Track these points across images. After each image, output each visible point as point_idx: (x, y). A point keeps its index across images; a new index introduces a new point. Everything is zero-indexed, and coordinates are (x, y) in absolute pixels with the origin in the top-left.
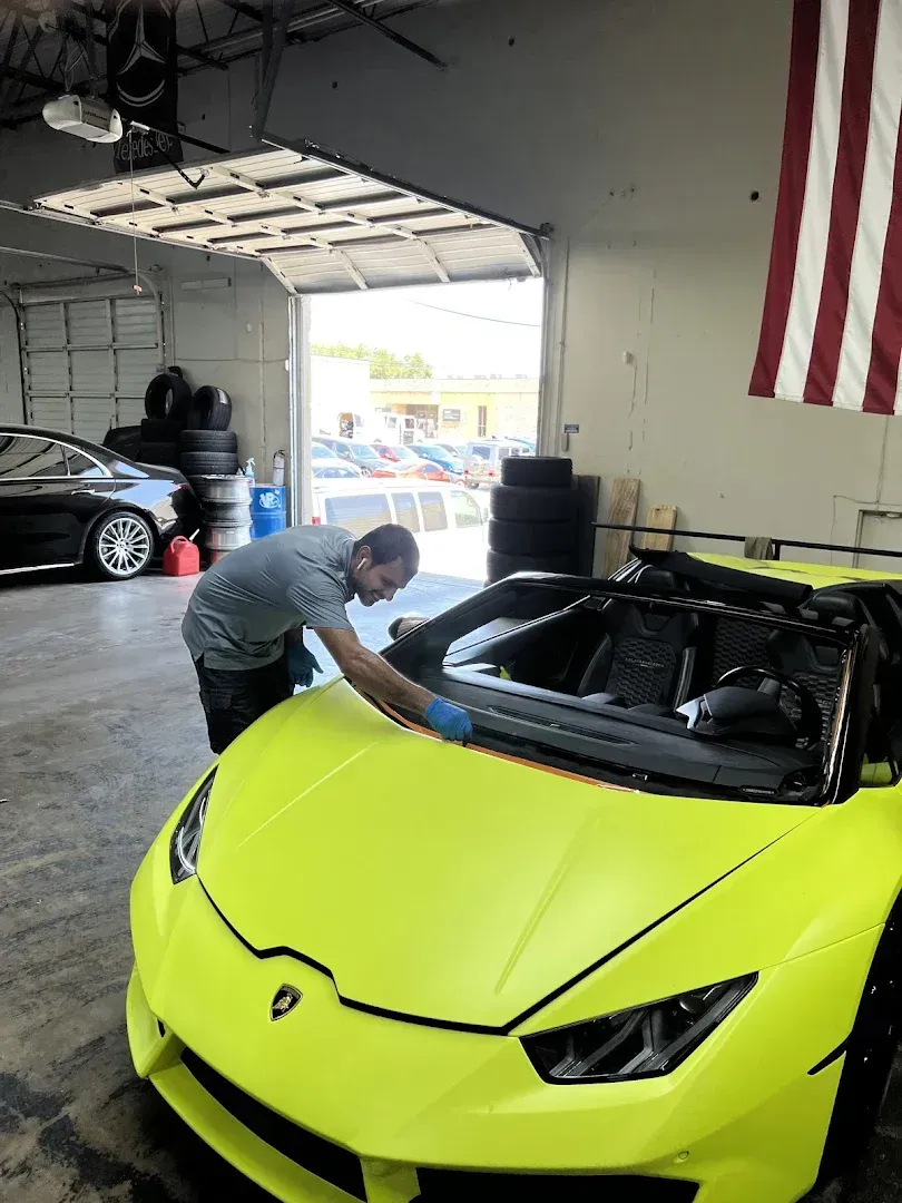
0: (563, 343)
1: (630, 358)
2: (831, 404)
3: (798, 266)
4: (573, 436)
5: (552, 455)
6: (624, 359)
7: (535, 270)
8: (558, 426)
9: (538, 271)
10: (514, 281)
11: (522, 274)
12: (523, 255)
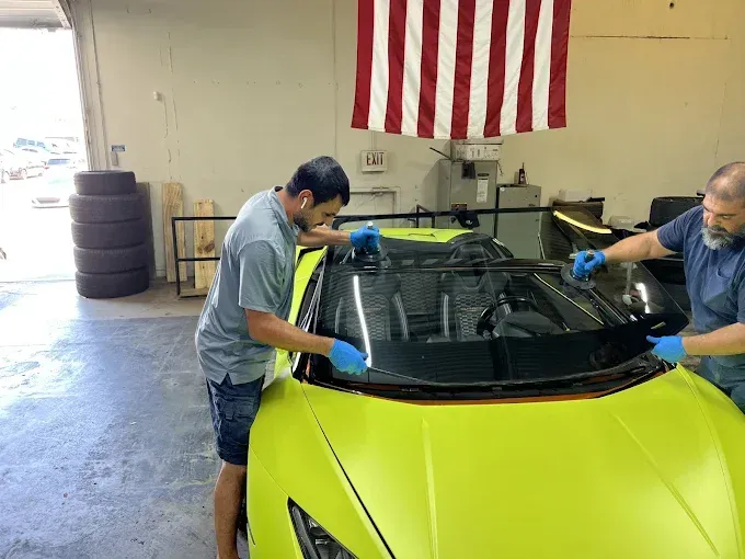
0: (99, 83)
1: (160, 97)
2: (400, 133)
3: (374, 46)
4: (121, 154)
5: (104, 169)
6: (155, 97)
7: (66, 23)
8: (106, 146)
9: (68, 25)
10: (45, 30)
11: (52, 25)
12: (55, 9)
